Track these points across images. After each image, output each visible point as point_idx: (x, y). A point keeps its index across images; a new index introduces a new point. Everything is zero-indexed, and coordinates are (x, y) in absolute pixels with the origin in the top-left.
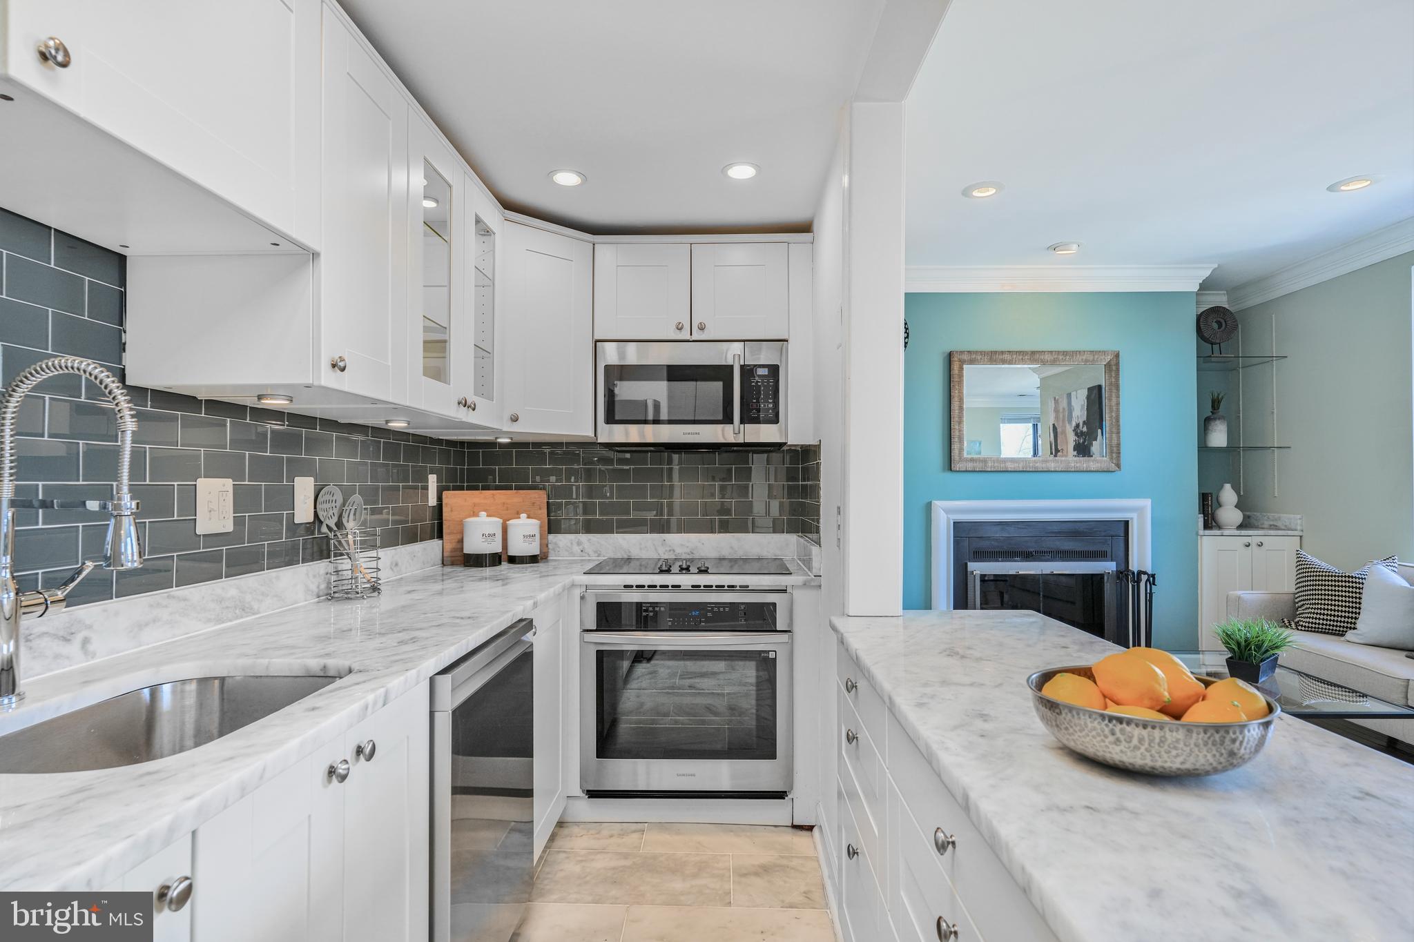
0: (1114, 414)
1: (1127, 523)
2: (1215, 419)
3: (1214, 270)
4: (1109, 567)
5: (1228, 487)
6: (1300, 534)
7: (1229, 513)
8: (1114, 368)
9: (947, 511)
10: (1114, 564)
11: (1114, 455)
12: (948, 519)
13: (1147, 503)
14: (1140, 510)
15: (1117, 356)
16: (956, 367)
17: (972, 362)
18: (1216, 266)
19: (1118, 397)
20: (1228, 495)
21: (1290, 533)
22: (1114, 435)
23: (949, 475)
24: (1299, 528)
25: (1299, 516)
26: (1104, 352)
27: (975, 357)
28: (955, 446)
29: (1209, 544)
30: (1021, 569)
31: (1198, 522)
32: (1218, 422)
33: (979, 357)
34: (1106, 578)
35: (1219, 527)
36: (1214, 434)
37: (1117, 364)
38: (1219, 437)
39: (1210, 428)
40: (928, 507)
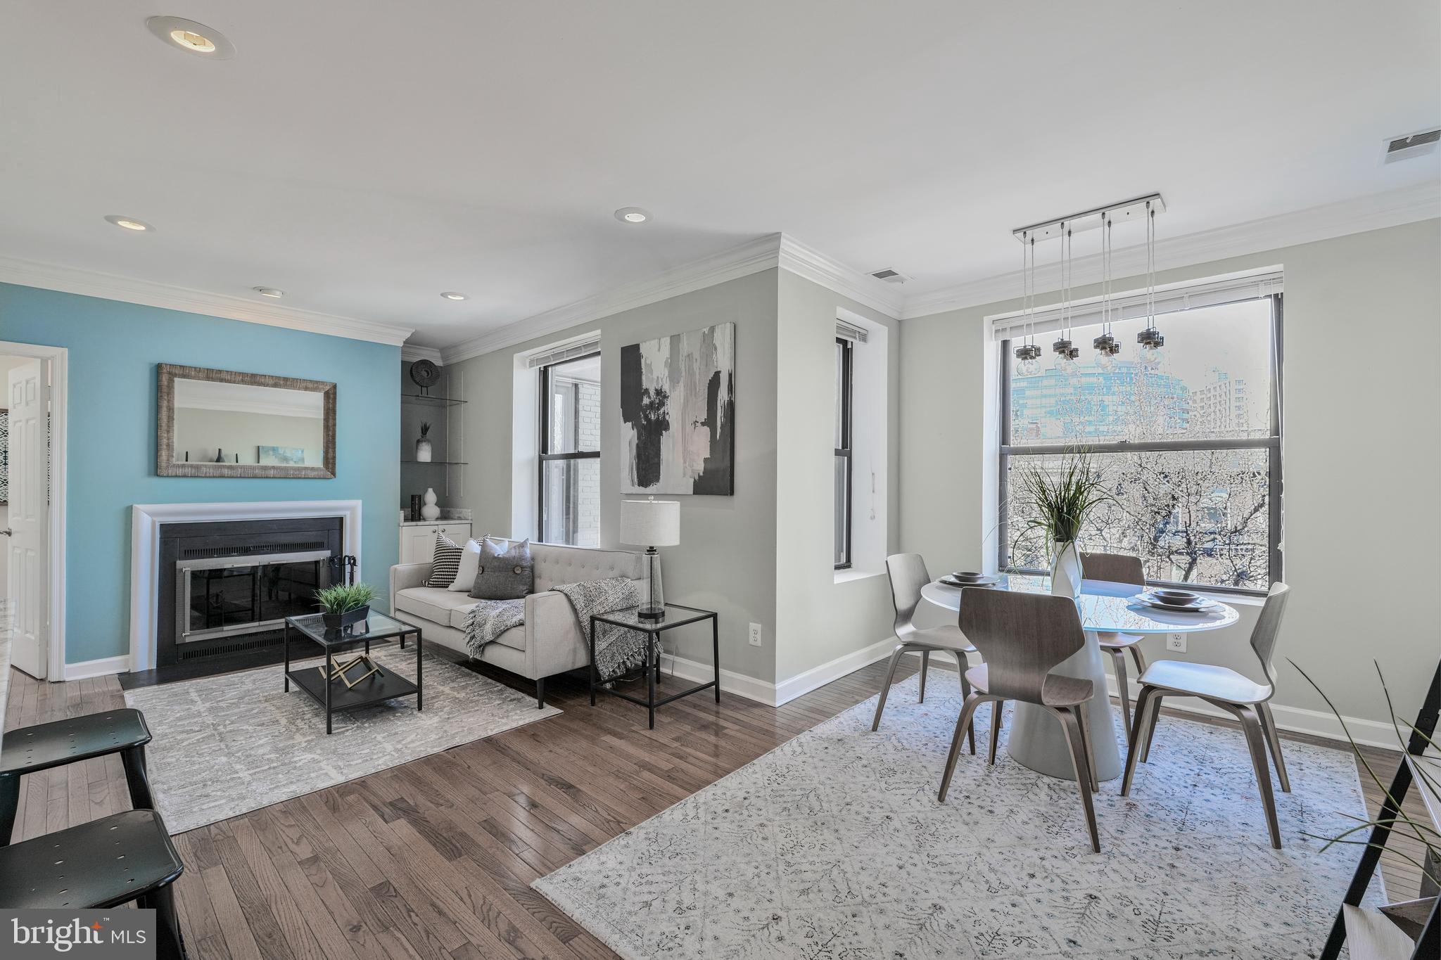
0: (330, 433)
1: (341, 520)
2: (422, 441)
3: (413, 334)
4: (323, 555)
5: (430, 490)
6: (470, 522)
7: (431, 508)
8: (332, 396)
9: (151, 514)
10: (329, 552)
11: (330, 466)
12: (153, 523)
13: (358, 504)
14: (352, 509)
15: (335, 387)
16: (165, 378)
17: (184, 376)
18: (414, 331)
19: (335, 419)
20: (431, 497)
21: (463, 522)
22: (330, 450)
23: (155, 480)
24: (470, 518)
25: (470, 510)
26: (323, 383)
27: (186, 372)
28: (164, 454)
29: (409, 532)
30: (236, 563)
31: (399, 516)
32: (424, 444)
33: (193, 373)
34: (321, 563)
35: (424, 520)
36: (421, 452)
37: (335, 394)
38: (425, 455)
39: (419, 447)
40: (129, 511)
